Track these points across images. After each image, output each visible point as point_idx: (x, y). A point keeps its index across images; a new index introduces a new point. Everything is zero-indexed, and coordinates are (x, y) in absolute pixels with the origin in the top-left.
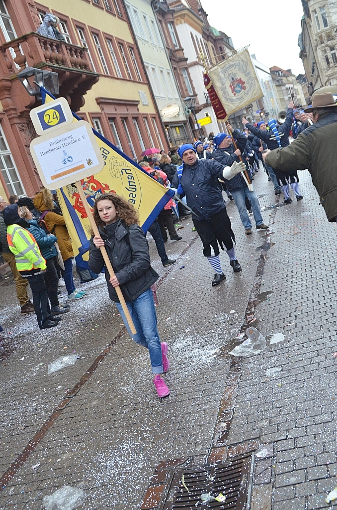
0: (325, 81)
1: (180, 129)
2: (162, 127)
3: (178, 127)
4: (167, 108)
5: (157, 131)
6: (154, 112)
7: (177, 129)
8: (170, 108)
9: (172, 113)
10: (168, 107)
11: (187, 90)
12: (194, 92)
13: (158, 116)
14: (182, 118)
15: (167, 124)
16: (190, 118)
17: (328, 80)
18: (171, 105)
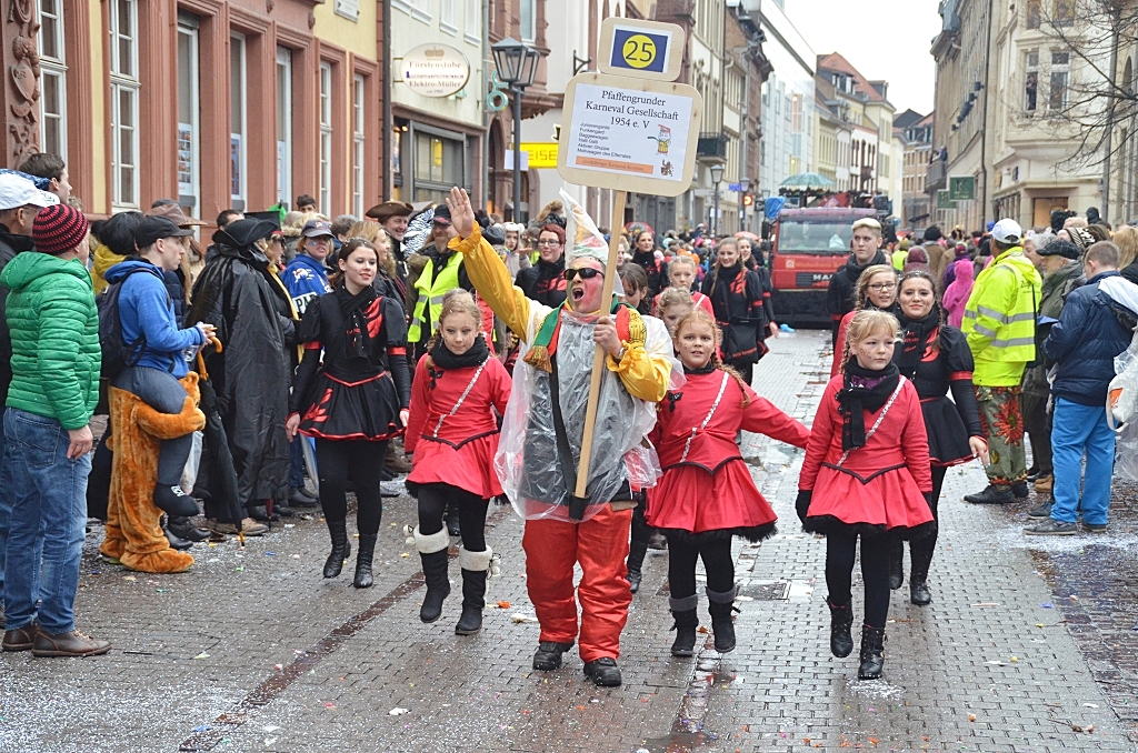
0: (998, 159)
1: (449, 149)
2: (384, 120)
3: (444, 140)
4: (425, 60)
5: (360, 130)
6: (369, 52)
7: (438, 148)
8: (434, 61)
9: (435, 81)
10: (428, 53)
11: (516, 22)
12: (541, 39)
13: (378, 74)
14: (468, 113)
15: (403, 117)
16: (496, 125)
17: (1013, 158)
18: (440, 53)
